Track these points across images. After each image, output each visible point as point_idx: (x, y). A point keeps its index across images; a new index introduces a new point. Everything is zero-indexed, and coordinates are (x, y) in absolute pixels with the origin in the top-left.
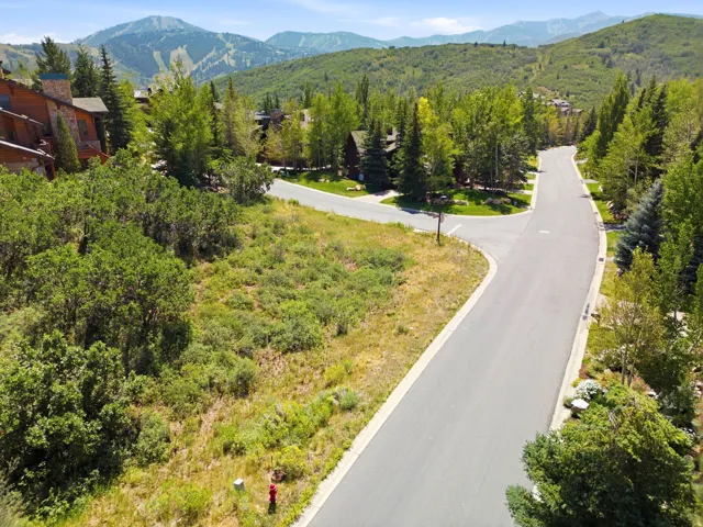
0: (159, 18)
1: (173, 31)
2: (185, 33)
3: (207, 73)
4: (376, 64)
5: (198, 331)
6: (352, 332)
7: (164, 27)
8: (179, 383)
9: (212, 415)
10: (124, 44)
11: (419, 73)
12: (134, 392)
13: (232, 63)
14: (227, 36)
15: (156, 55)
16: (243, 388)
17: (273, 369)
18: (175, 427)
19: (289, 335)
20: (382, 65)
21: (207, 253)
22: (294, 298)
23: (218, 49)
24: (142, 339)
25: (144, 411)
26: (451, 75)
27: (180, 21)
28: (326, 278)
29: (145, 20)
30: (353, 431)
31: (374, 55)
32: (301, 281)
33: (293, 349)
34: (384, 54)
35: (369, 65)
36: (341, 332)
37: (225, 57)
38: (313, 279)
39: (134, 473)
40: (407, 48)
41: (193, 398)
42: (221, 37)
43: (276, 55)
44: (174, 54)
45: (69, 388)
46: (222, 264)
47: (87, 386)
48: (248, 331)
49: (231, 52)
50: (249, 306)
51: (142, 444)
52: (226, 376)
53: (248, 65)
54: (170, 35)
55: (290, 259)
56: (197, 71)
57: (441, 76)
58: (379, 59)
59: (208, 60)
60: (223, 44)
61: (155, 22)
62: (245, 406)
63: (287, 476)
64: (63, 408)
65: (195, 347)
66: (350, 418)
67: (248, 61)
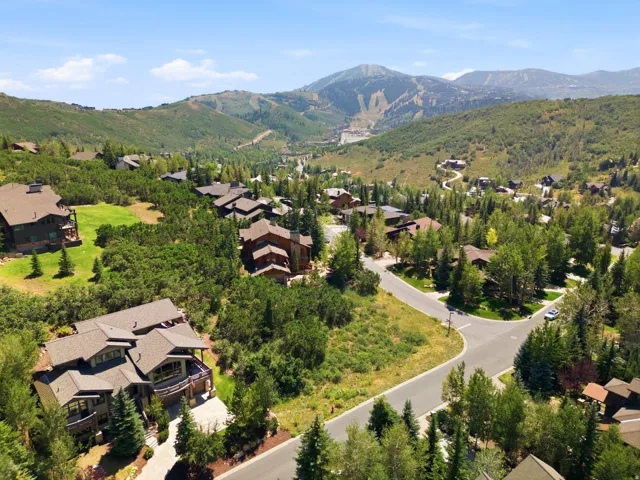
0: (367, 66)
1: (375, 77)
2: (385, 78)
3: (398, 112)
4: (546, 117)
5: (327, 357)
6: (382, 369)
7: (369, 74)
8: (318, 374)
9: (325, 387)
10: (337, 89)
11: (590, 126)
12: (305, 374)
13: (420, 102)
14: (419, 79)
15: (360, 97)
16: (336, 381)
17: (349, 376)
18: (315, 387)
19: (357, 366)
20: (552, 118)
21: (339, 323)
22: (365, 351)
23: (409, 92)
24: (309, 357)
25: (307, 380)
26: (625, 129)
27: (383, 68)
28: (382, 343)
29: (356, 68)
30: (361, 401)
31: (546, 108)
32: (371, 343)
33: (357, 371)
34: (557, 106)
35: (539, 117)
36: (378, 369)
37: (415, 98)
38: (376, 343)
39: (302, 396)
40: (582, 100)
41: (321, 380)
42: (414, 80)
43: (460, 95)
44: (374, 96)
45: (290, 369)
46: (343, 329)
47: (294, 370)
48: (344, 361)
49: (421, 94)
50: (347, 351)
51: (305, 389)
52: (333, 376)
53: (434, 104)
54: (373, 80)
55: (371, 331)
56: (390, 109)
57: (614, 130)
58: (550, 111)
59: (400, 101)
60: (415, 86)
61: (364, 70)
62: (336, 387)
63: (339, 407)
64: (289, 374)
65: (325, 363)
66: (362, 397)
67: (434, 101)
